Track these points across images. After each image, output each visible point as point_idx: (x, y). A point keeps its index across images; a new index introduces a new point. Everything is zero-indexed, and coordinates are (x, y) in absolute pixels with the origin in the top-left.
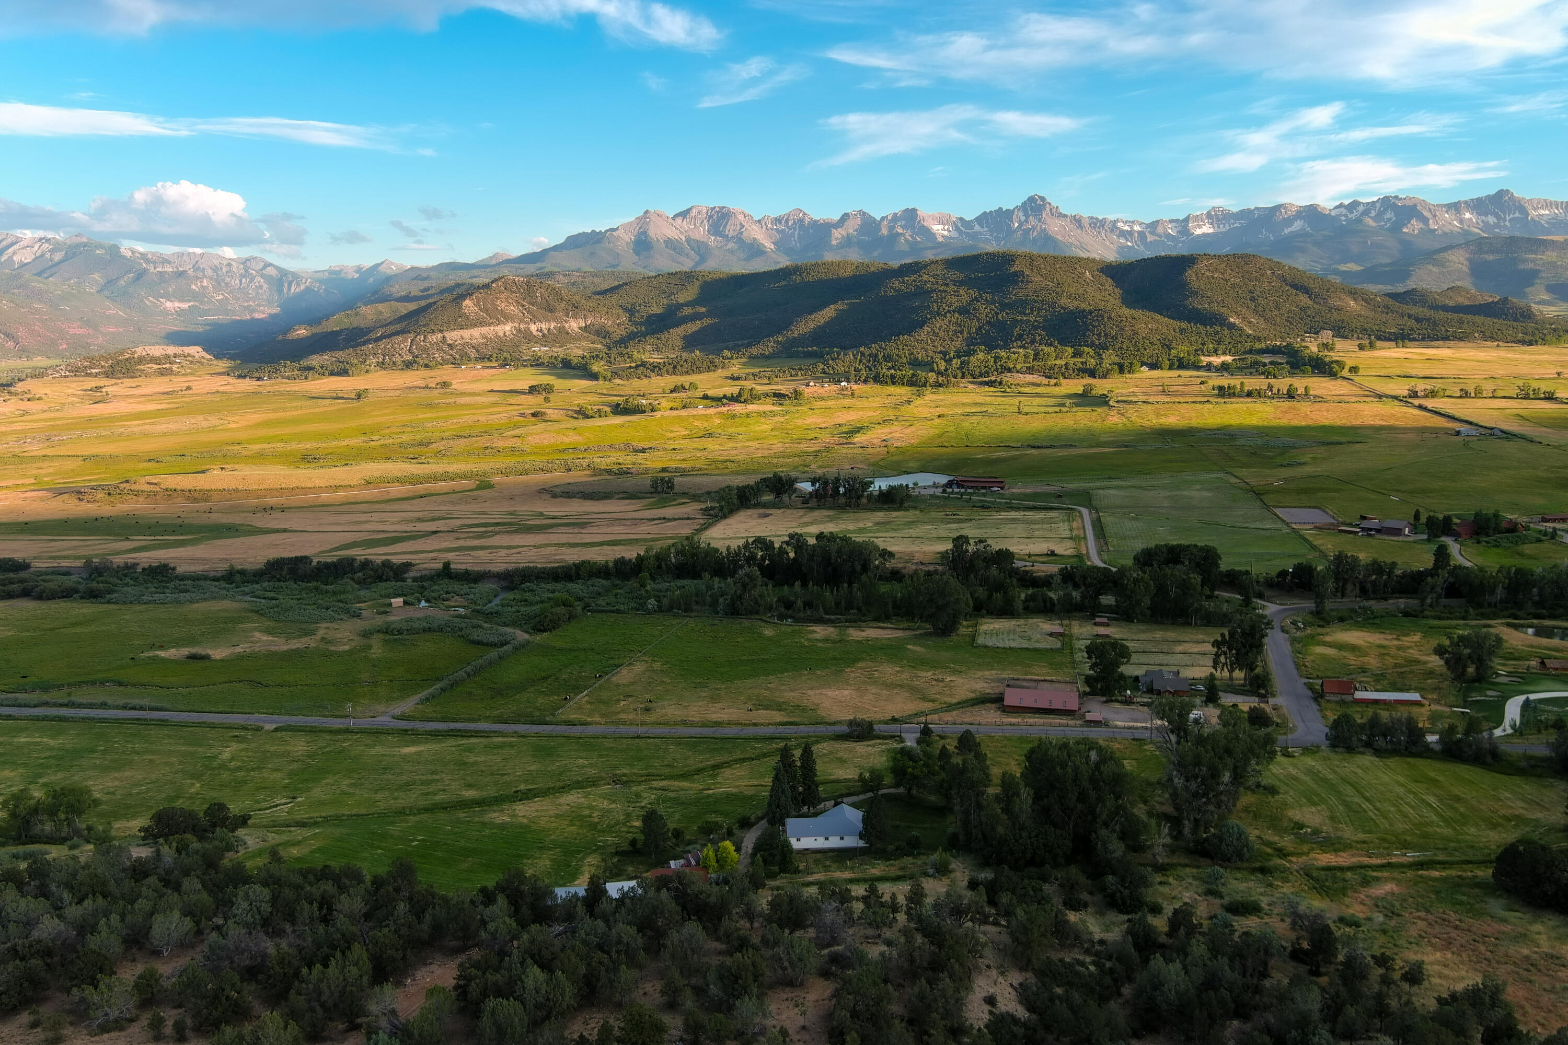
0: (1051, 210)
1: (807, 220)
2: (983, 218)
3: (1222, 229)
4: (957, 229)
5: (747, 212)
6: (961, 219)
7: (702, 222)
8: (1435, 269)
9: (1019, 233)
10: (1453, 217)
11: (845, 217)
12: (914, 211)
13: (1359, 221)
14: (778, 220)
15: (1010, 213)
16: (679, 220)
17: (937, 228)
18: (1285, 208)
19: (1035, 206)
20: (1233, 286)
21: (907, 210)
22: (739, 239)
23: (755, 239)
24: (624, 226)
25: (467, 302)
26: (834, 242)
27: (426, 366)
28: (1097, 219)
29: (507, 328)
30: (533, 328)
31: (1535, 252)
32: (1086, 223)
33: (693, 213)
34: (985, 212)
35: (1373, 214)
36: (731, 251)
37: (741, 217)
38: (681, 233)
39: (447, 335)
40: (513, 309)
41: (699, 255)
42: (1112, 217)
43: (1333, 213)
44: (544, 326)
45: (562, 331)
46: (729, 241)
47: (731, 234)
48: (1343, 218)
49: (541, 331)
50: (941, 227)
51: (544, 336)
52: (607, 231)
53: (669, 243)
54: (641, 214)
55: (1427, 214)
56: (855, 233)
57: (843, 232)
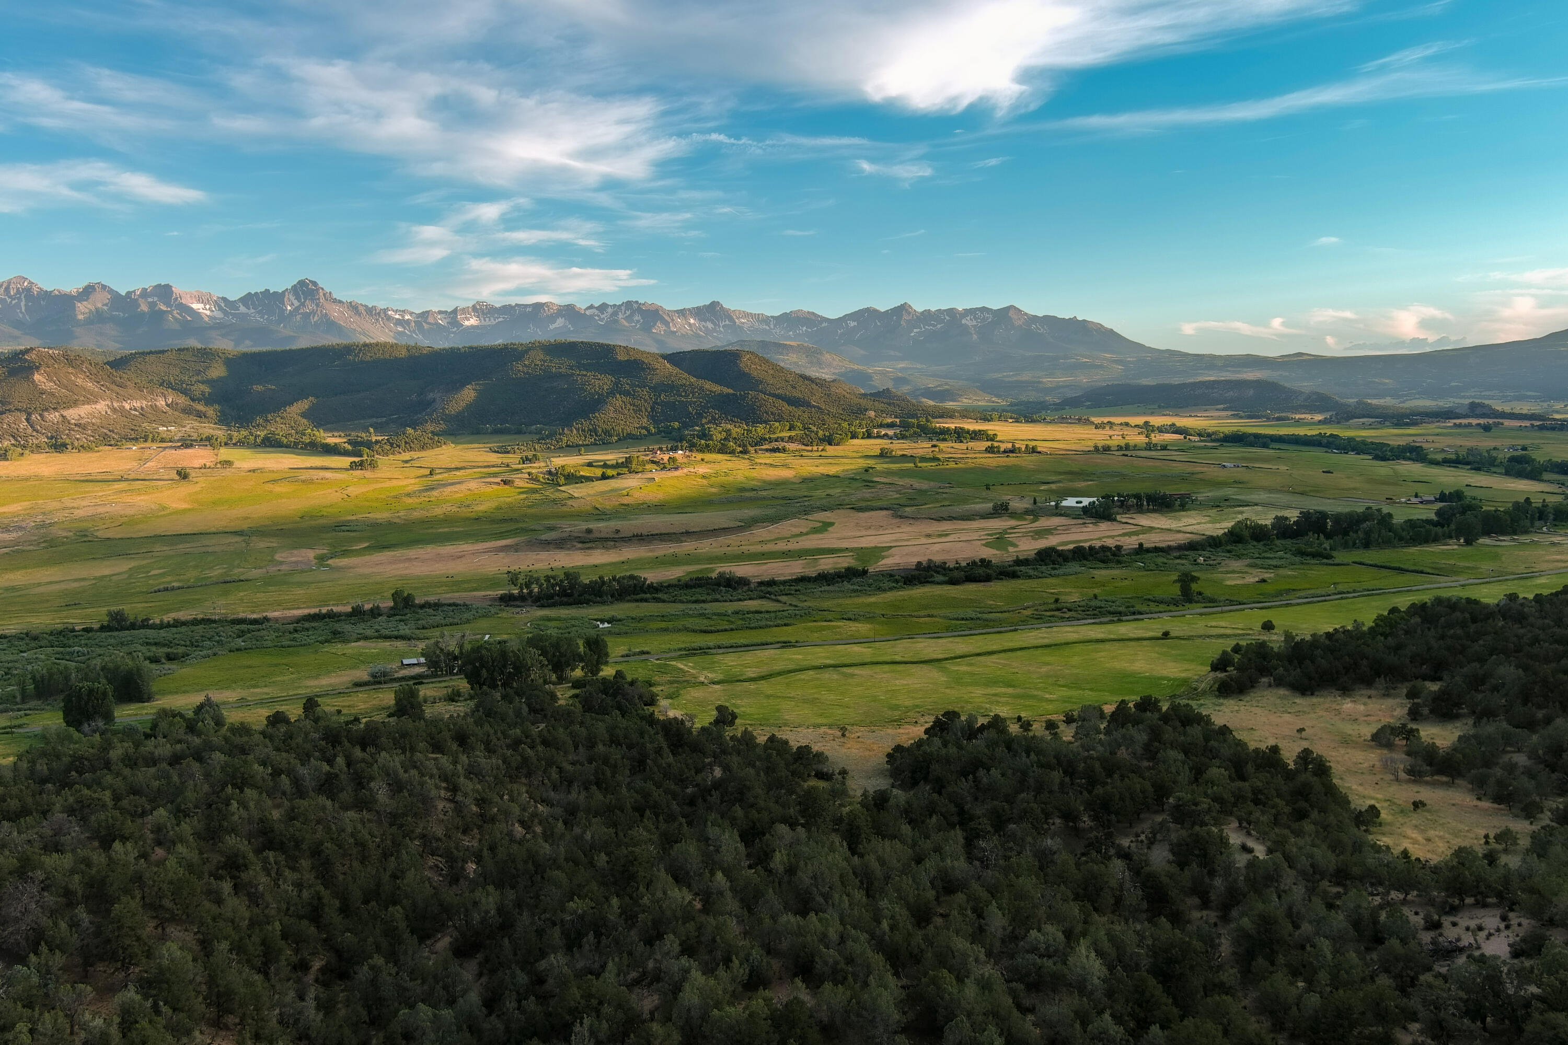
0: (324, 295)
1: (36, 290)
2: (248, 299)
3: (487, 322)
4: (220, 309)
6: (224, 299)
9: (298, 317)
10: (684, 322)
11: (88, 291)
13: (611, 320)
15: (278, 297)
17: (196, 306)
18: (548, 306)
19: (306, 290)
21: (159, 286)
25: (37, 377)
26: (81, 317)
28: (372, 306)
30: (127, 407)
32: (362, 309)
34: (250, 293)
35: (621, 315)
39: (65, 413)
40: (91, 386)
42: (381, 305)
43: (588, 313)
44: (137, 404)
45: (154, 408)
48: (596, 318)
50: (201, 305)
55: (667, 318)
56: (105, 308)
57: (89, 306)
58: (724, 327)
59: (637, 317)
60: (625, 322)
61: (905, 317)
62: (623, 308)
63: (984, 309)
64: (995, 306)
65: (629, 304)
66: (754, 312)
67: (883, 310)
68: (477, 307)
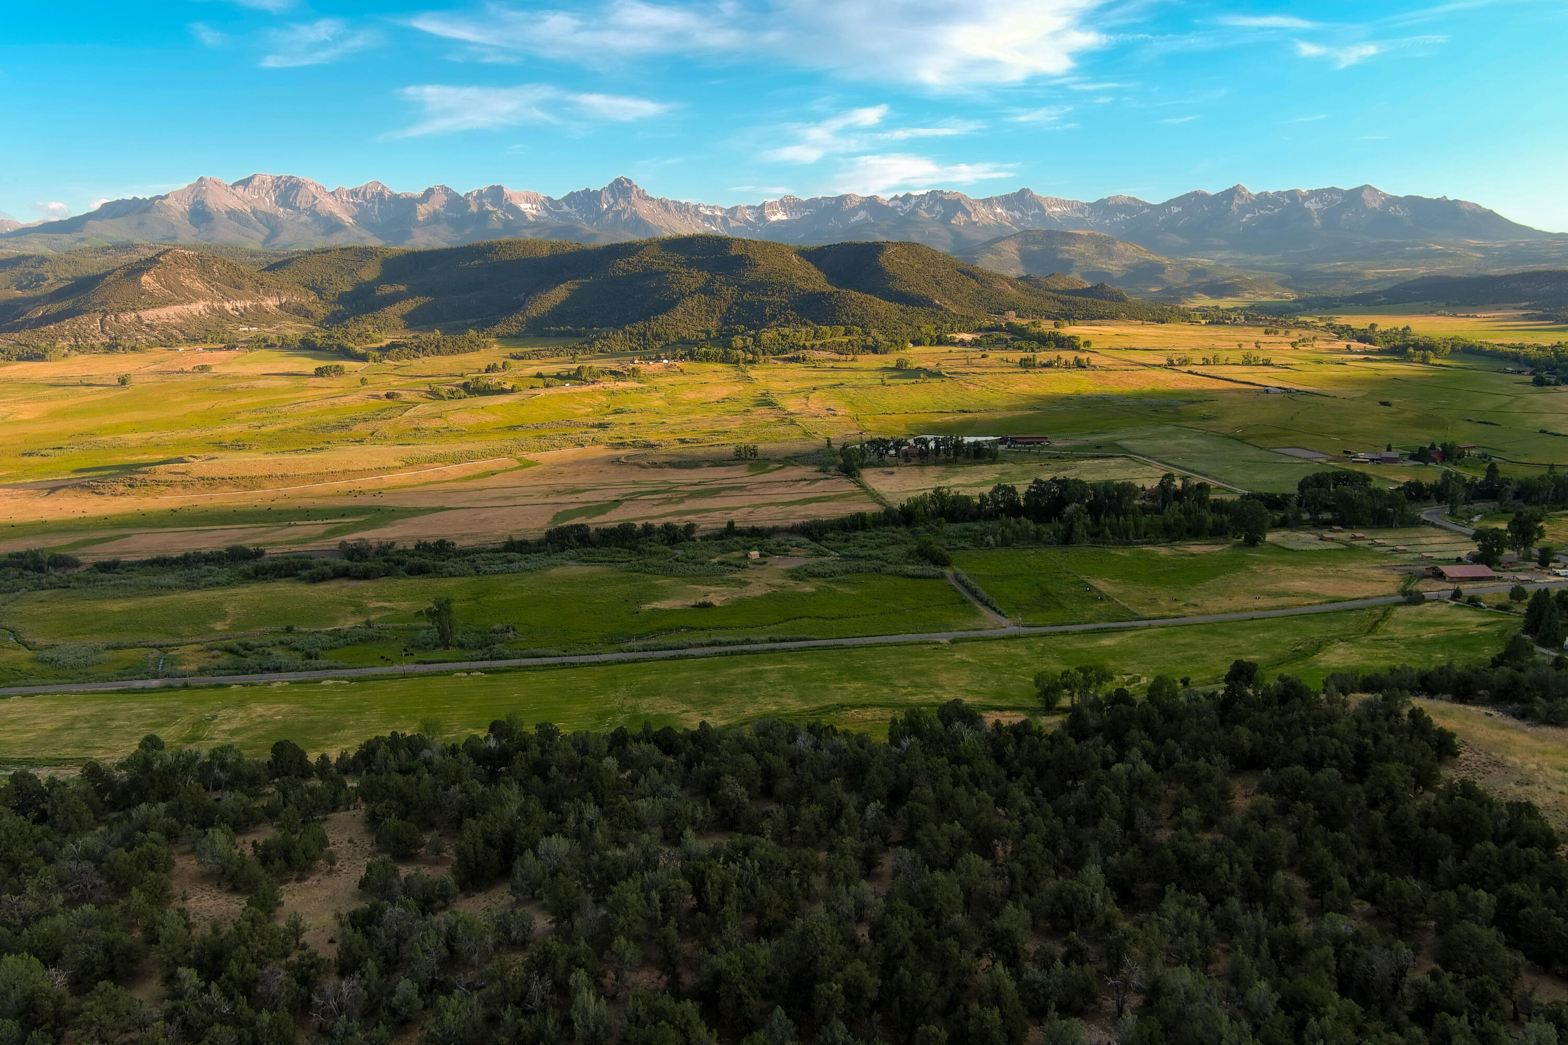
0: (637, 192)
1: (387, 194)
2: (571, 198)
3: (794, 217)
4: (546, 208)
5: (319, 183)
6: (549, 199)
7: (268, 192)
8: (994, 258)
9: (610, 215)
10: (989, 211)
11: (429, 193)
12: (500, 188)
13: (914, 212)
14: (354, 193)
15: (597, 195)
16: (240, 190)
17: (525, 206)
18: (850, 199)
19: (621, 188)
20: (919, 271)
21: (493, 187)
22: (314, 213)
23: (331, 213)
24: (175, 194)
25: (145, 278)
26: (420, 218)
27: (133, 349)
28: (681, 203)
29: (199, 307)
31: (1066, 244)
32: (672, 207)
33: (256, 182)
34: (572, 193)
35: (924, 206)
36: (305, 224)
37: (313, 189)
38: (245, 204)
40: (199, 286)
41: (268, 227)
42: (693, 201)
43: (890, 205)
44: (239, 304)
46: (301, 214)
47: (303, 206)
48: (899, 209)
49: (237, 310)
50: (529, 205)
51: (241, 315)
52: (152, 199)
53: (232, 214)
54: (195, 181)
55: (969, 208)
56: (442, 209)
57: (429, 208)
58: (1032, 217)
59: (938, 208)
60: (925, 215)
61: (1237, 201)
62: (927, 199)
63: (1332, 190)
64: (1346, 187)
65: (933, 194)
66: (1067, 199)
67: (1212, 193)
68: (781, 201)
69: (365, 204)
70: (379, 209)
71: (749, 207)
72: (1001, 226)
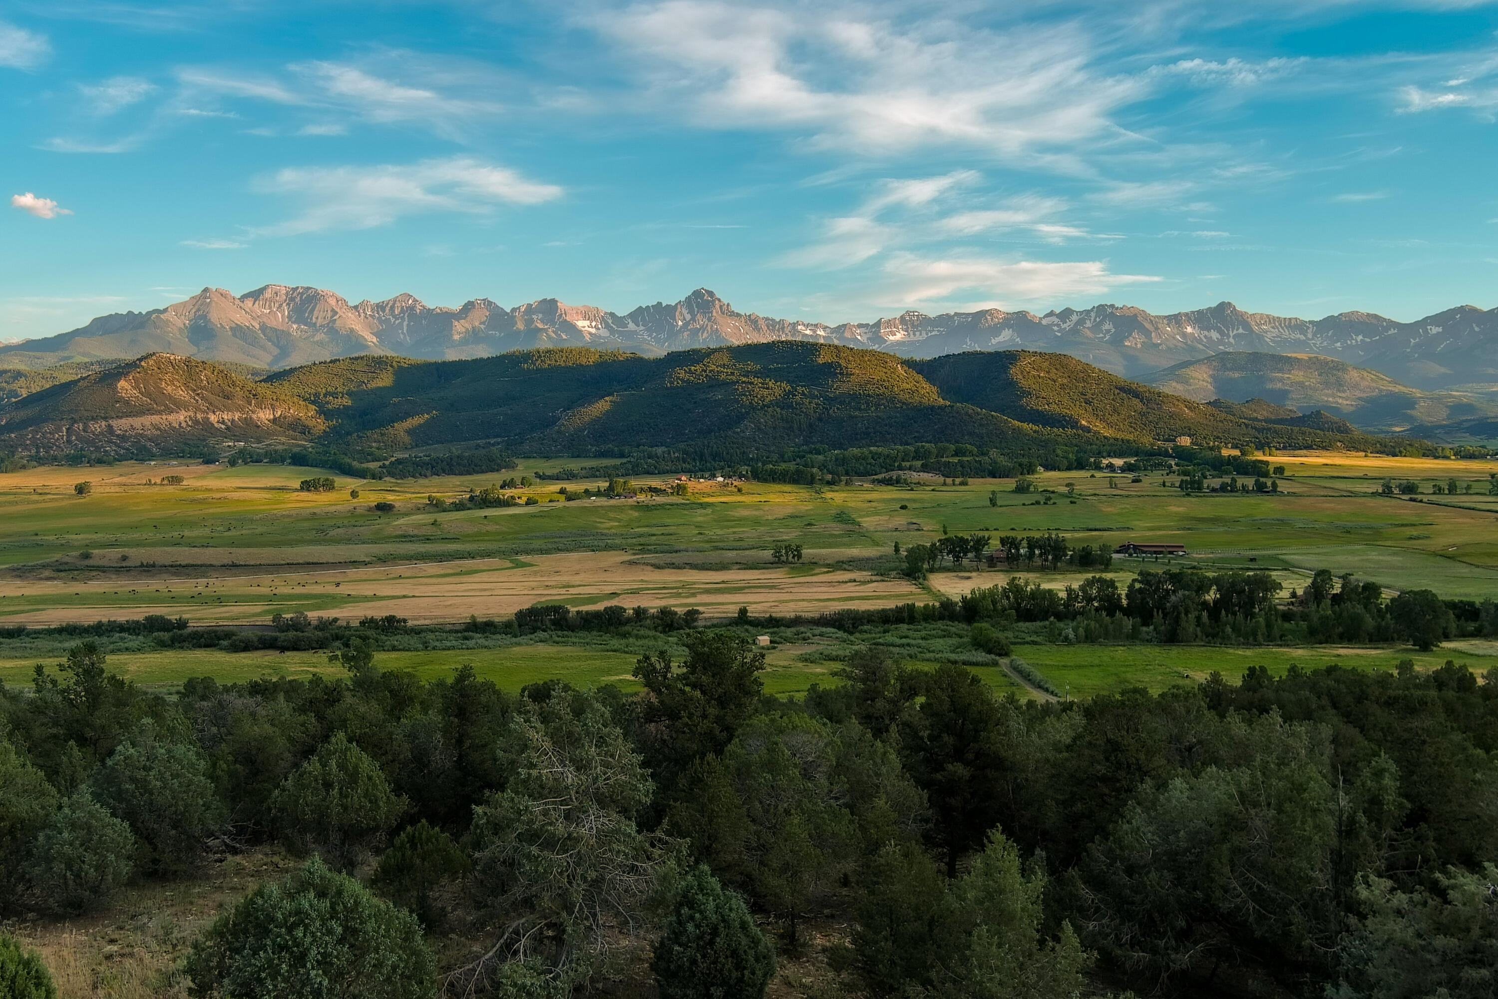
0: (721, 307)
1: (419, 308)
2: (639, 314)
4: (607, 326)
5: (342, 295)
6: (612, 315)
7: (281, 305)
10: (1175, 331)
11: (469, 307)
12: (553, 302)
13: (1074, 331)
14: (380, 307)
15: (670, 310)
16: (249, 302)
17: (582, 324)
18: (991, 315)
19: (701, 301)
21: (545, 301)
22: (331, 330)
23: (352, 330)
26: (456, 337)
28: (773, 320)
31: (1281, 371)
32: (761, 324)
33: (268, 294)
34: (640, 308)
35: (1088, 324)
36: (320, 343)
37: (333, 302)
38: (253, 319)
41: (278, 346)
42: (789, 318)
43: (1044, 322)
46: (318, 331)
47: (320, 322)
48: (1056, 328)
50: (587, 323)
52: (150, 313)
53: (238, 331)
54: (199, 292)
56: (482, 326)
57: (466, 325)
58: (1234, 337)
59: (1107, 326)
60: (1089, 333)
62: (1093, 314)
65: (1101, 309)
66: (1283, 316)
67: (1486, 310)
68: (902, 317)
69: (393, 320)
70: (408, 325)
71: (860, 326)
72: (1192, 349)
